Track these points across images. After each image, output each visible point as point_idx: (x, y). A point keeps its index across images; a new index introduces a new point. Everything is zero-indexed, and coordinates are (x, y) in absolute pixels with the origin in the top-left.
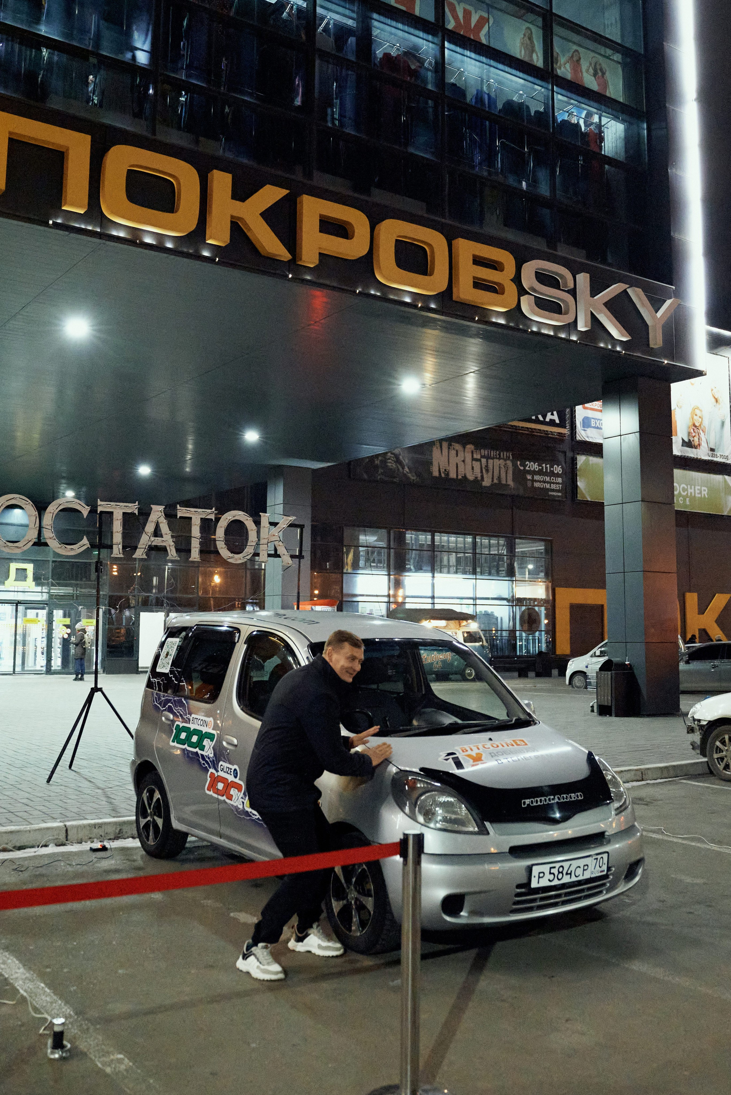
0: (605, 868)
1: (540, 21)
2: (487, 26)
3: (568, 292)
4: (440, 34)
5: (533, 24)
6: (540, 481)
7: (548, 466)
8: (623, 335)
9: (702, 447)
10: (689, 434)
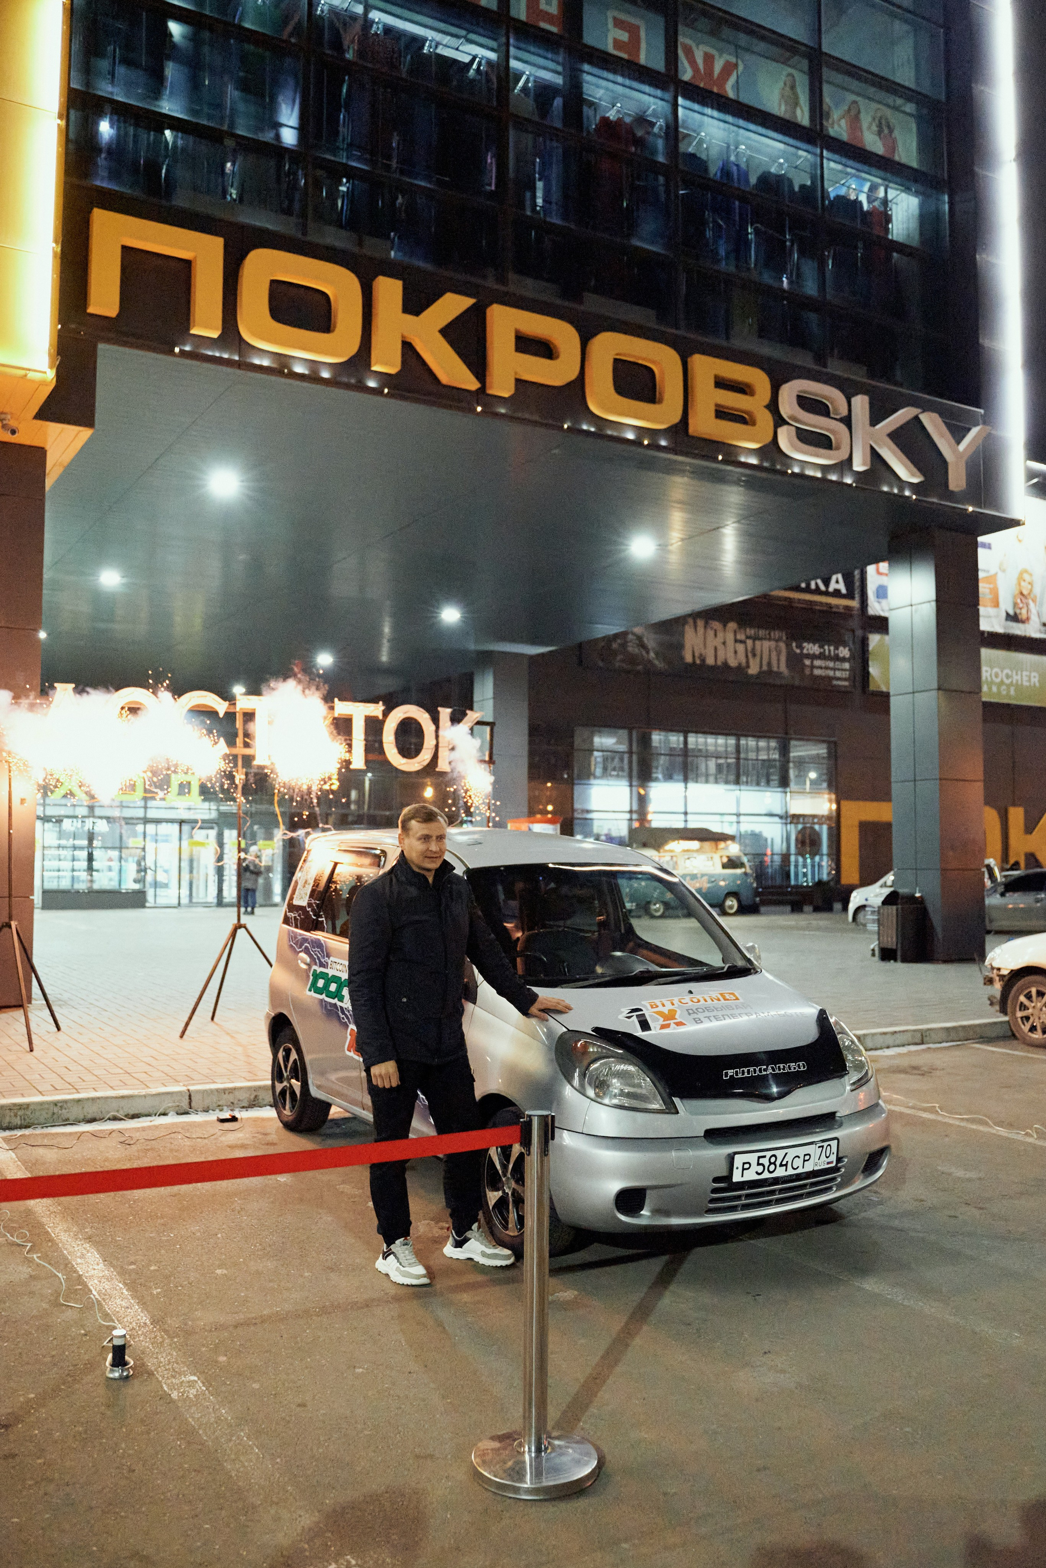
0: (833, 1158)
1: (805, 63)
2: (735, 73)
3: (841, 420)
4: (672, 89)
5: (796, 69)
6: (821, 668)
7: (832, 648)
8: (913, 475)
9: (1031, 622)
10: (1015, 605)
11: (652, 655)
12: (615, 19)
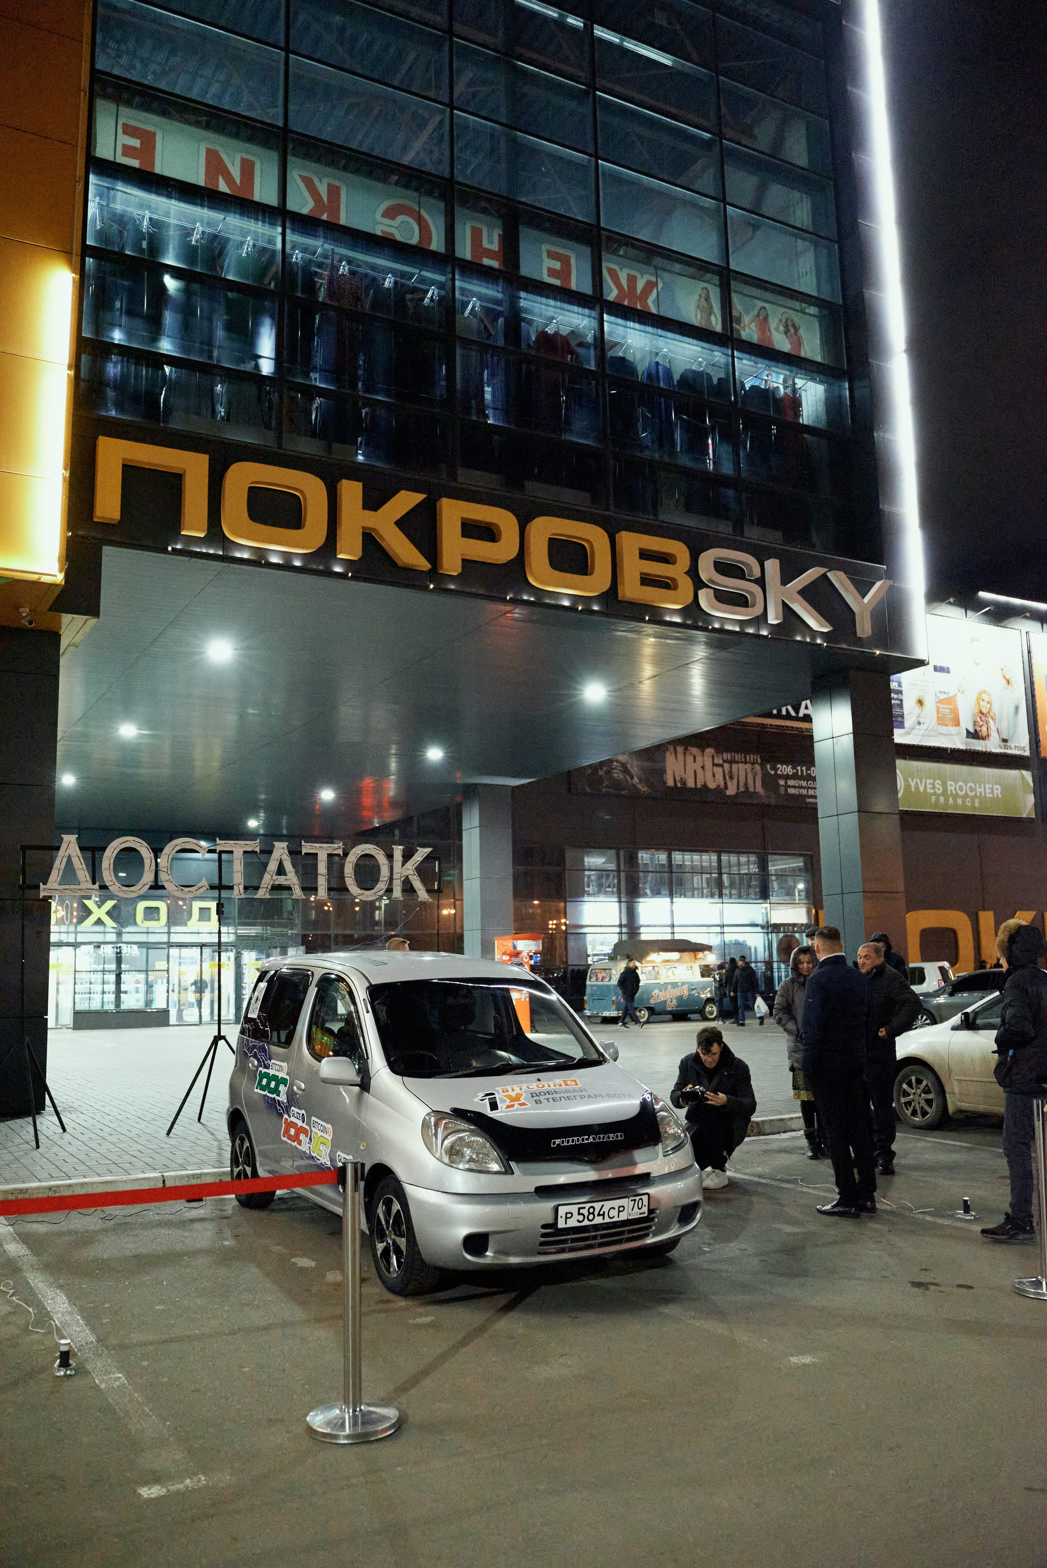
0: (645, 1209)
1: (716, 279)
2: (655, 291)
3: (755, 581)
4: (598, 308)
6: (795, 787)
7: (804, 768)
8: (822, 626)
9: (991, 738)
10: (975, 723)
11: (636, 780)
12: (549, 252)
